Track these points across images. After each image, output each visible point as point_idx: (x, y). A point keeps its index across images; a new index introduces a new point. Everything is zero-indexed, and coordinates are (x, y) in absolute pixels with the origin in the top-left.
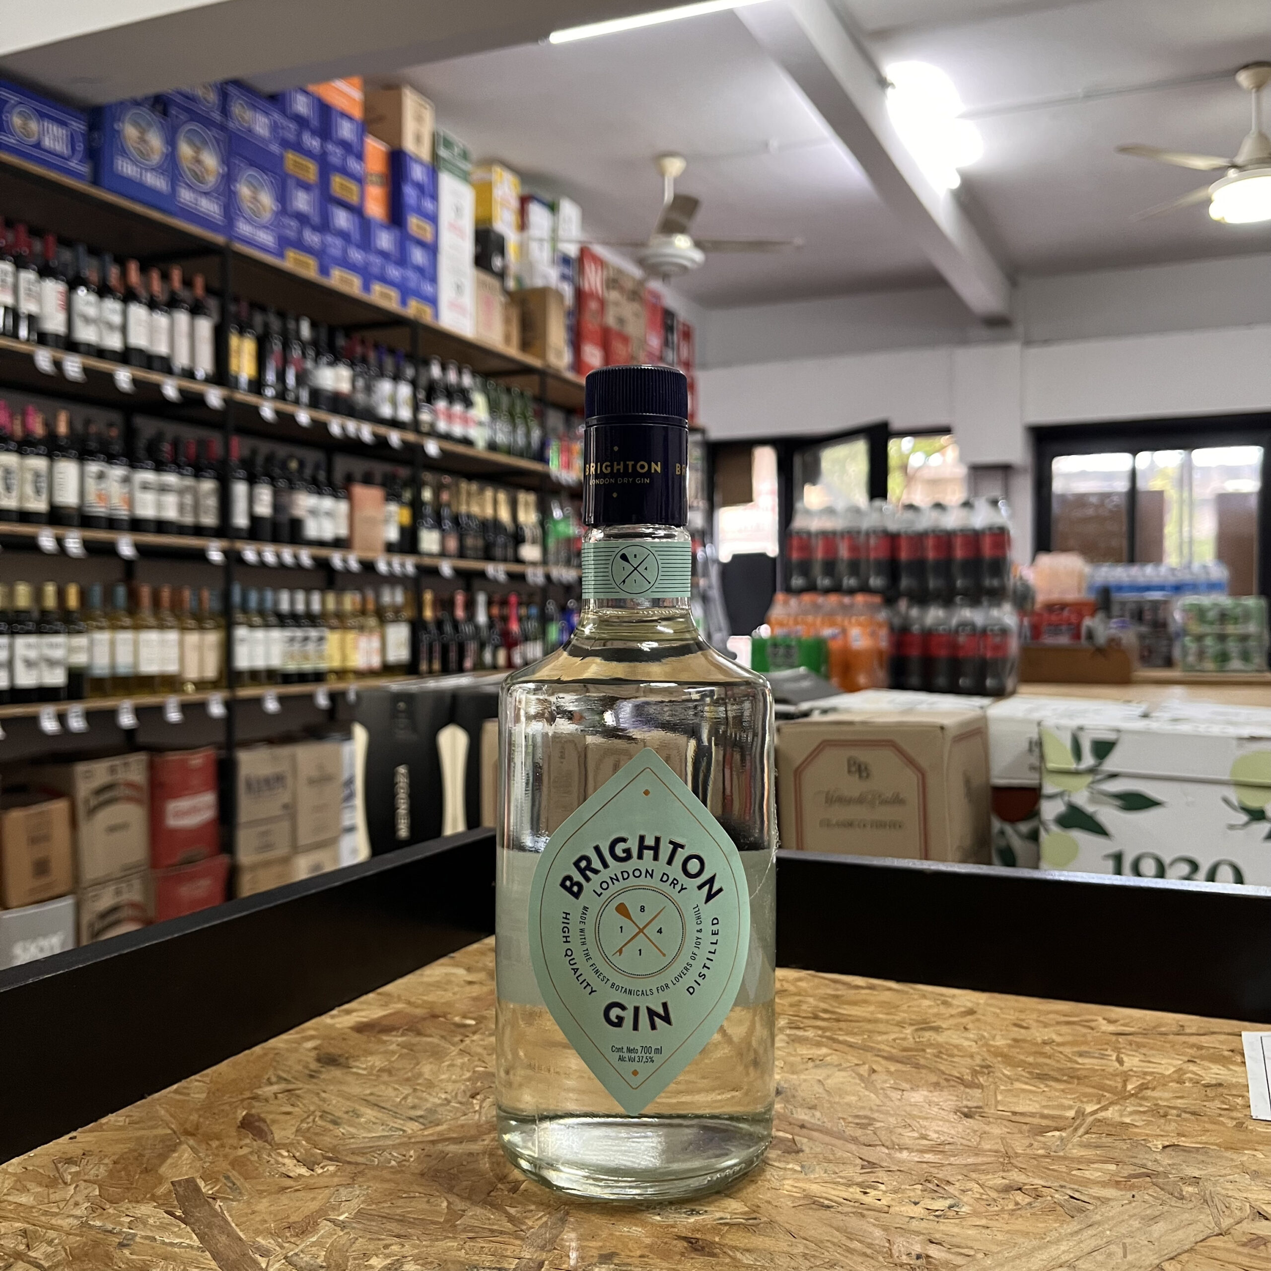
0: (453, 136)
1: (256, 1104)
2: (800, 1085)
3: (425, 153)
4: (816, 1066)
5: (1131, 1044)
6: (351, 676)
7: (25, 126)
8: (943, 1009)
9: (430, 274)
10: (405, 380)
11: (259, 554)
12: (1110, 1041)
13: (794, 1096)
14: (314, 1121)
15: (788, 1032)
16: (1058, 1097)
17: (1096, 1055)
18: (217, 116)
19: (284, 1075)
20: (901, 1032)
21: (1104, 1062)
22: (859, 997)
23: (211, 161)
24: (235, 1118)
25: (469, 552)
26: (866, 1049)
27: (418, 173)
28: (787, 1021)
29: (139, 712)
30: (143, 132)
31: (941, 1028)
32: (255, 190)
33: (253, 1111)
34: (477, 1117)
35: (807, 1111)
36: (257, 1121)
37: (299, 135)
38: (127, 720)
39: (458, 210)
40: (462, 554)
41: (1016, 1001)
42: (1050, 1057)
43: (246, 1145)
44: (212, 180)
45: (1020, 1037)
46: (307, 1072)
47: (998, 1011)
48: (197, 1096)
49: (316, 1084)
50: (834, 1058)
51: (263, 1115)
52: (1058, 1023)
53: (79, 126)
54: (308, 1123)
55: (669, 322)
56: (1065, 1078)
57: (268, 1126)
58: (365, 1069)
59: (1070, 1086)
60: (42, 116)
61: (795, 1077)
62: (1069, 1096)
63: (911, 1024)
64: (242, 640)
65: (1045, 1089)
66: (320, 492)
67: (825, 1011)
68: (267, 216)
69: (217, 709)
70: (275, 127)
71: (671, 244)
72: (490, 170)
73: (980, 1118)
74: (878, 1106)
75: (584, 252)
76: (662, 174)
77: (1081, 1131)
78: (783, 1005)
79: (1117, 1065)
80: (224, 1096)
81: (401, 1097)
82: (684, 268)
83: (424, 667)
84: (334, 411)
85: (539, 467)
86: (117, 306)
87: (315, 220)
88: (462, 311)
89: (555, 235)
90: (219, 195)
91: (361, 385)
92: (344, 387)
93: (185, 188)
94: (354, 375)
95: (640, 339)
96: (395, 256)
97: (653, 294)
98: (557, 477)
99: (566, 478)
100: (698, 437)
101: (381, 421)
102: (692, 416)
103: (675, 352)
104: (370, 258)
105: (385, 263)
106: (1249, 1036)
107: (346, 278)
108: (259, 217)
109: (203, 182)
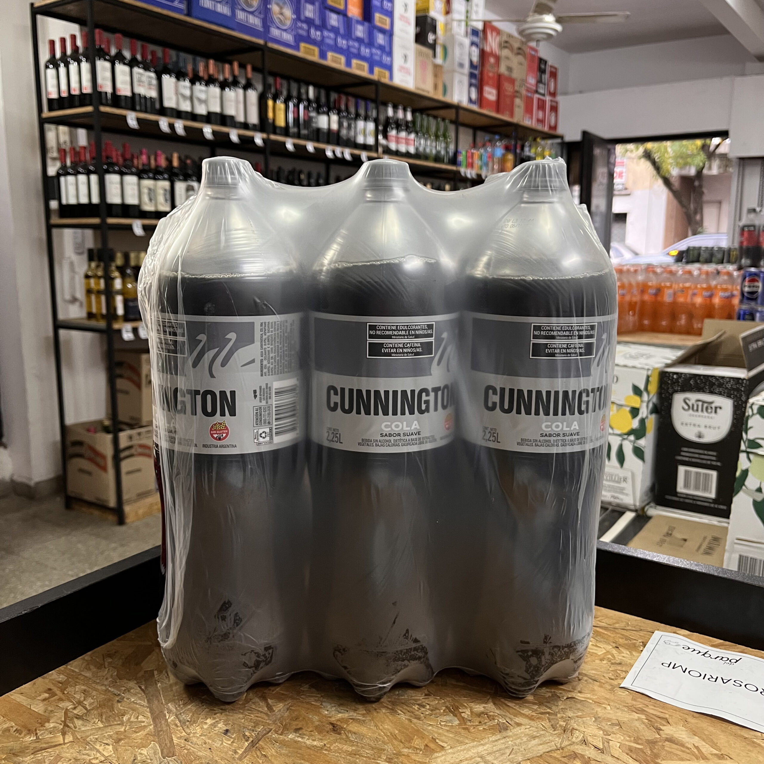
9: (388, 50)
10: (372, 119)
32: (281, 8)
39: (406, 6)
44: (255, 4)
55: (543, 66)
68: (288, 23)
71: (541, 21)
75: (487, 24)
82: (550, 36)
84: (328, 142)
85: (454, 168)
86: (203, 88)
87: (317, 22)
88: (407, 72)
89: (469, 15)
90: (260, 13)
91: (345, 124)
92: (335, 126)
93: (240, 10)
94: (340, 118)
95: (522, 80)
96: (366, 41)
97: (532, 49)
98: (465, 173)
99: (471, 173)
100: (559, 141)
101: (356, 146)
102: (555, 128)
103: (546, 86)
104: (351, 43)
105: (360, 45)
106: (657, 634)
107: (336, 57)
108: (284, 24)
109: (251, 6)
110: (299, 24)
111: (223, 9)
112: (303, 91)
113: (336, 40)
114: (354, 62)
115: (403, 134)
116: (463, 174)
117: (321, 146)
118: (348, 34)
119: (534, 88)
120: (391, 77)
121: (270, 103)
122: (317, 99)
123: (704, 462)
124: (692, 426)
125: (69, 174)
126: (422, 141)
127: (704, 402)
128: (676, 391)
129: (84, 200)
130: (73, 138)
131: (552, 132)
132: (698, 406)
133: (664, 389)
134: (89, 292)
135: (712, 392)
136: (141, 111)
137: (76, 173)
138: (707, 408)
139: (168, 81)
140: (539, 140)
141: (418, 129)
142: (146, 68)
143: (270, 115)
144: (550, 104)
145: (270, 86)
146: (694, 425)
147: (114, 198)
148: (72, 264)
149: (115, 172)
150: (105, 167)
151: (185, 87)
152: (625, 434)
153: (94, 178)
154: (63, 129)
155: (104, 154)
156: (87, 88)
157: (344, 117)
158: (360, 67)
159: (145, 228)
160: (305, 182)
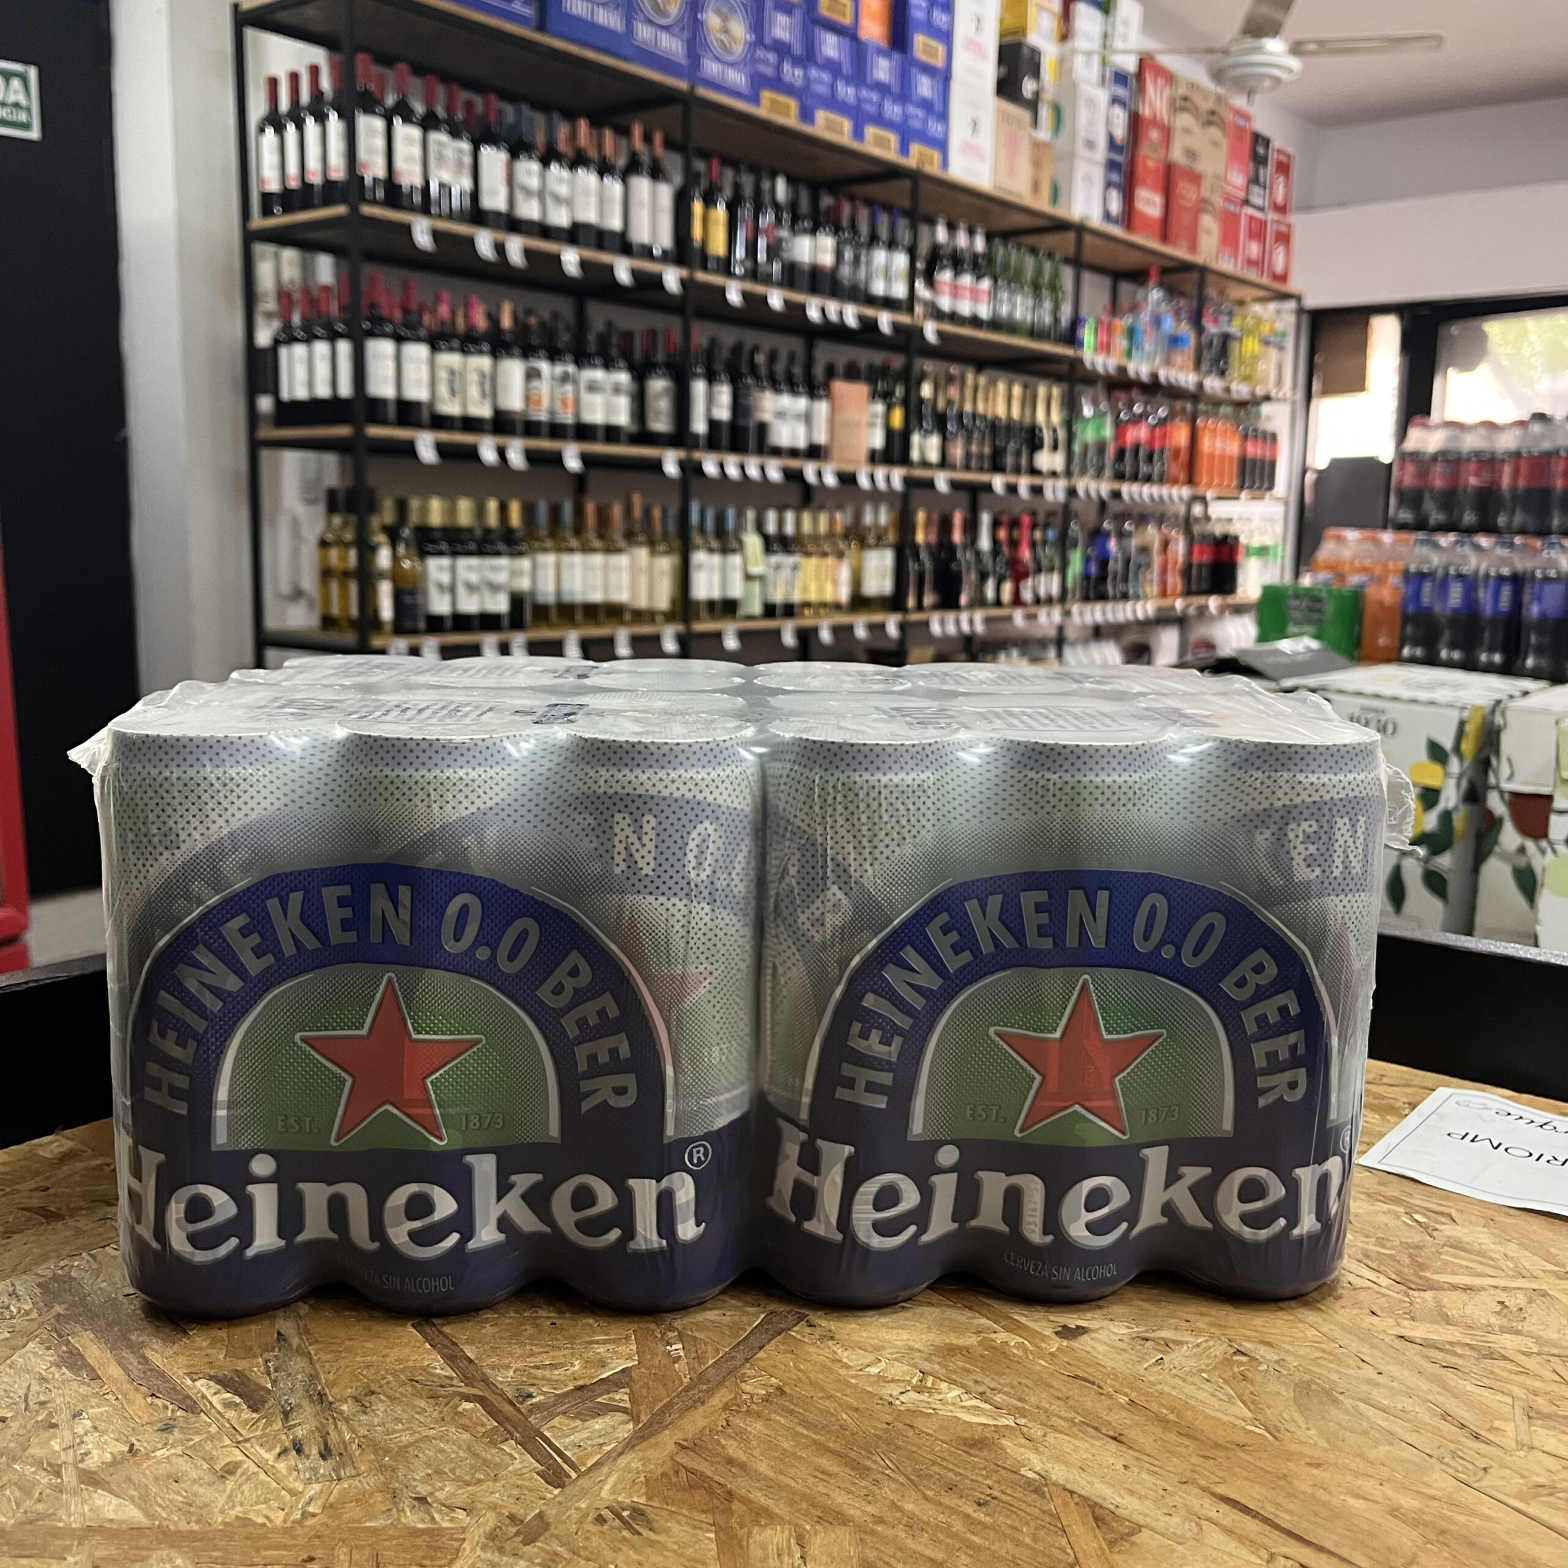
6: (824, 610)
9: (940, 110)
10: (902, 247)
11: (722, 466)
25: (974, 463)
32: (725, 19)
38: (572, 653)
39: (979, 21)
40: (965, 465)
44: (674, 10)
55: (1261, 151)
64: (701, 566)
66: (793, 391)
68: (739, 49)
69: (668, 646)
71: (1259, 50)
75: (1145, 64)
82: (1277, 81)
83: (911, 602)
84: (814, 289)
85: (1068, 351)
86: (565, 173)
87: (798, 50)
88: (978, 154)
89: (1108, 43)
90: (683, 29)
91: (848, 255)
92: (827, 259)
93: (642, 22)
94: (838, 244)
95: (1217, 177)
96: (896, 89)
97: (1239, 113)
98: (1093, 364)
99: (1105, 366)
100: (1291, 305)
101: (871, 300)
102: (1283, 278)
103: (1267, 191)
104: (864, 93)
105: (883, 99)
106: (1442, 1092)
107: (832, 121)
108: (729, 52)
109: (662, 13)
110: (760, 53)
111: (609, 19)
112: (766, 185)
113: (833, 87)
114: (871, 131)
115: (967, 279)
116: (1088, 365)
117: (798, 297)
118: (859, 74)
119: (1241, 195)
120: (945, 163)
121: (698, 207)
122: (793, 206)
125: (297, 340)
126: (1005, 295)
129: (323, 391)
130: (307, 270)
131: (1279, 287)
134: (326, 574)
136: (440, 216)
137: (309, 338)
139: (493, 158)
140: (1249, 300)
141: (998, 269)
142: (455, 134)
143: (697, 232)
144: (1276, 227)
145: (698, 175)
147: (382, 386)
148: (295, 524)
149: (384, 335)
150: (366, 325)
151: (529, 172)
153: (344, 347)
154: (290, 255)
155: (364, 303)
156: (338, 170)
157: (847, 240)
158: (881, 142)
159: (442, 449)
160: (763, 371)
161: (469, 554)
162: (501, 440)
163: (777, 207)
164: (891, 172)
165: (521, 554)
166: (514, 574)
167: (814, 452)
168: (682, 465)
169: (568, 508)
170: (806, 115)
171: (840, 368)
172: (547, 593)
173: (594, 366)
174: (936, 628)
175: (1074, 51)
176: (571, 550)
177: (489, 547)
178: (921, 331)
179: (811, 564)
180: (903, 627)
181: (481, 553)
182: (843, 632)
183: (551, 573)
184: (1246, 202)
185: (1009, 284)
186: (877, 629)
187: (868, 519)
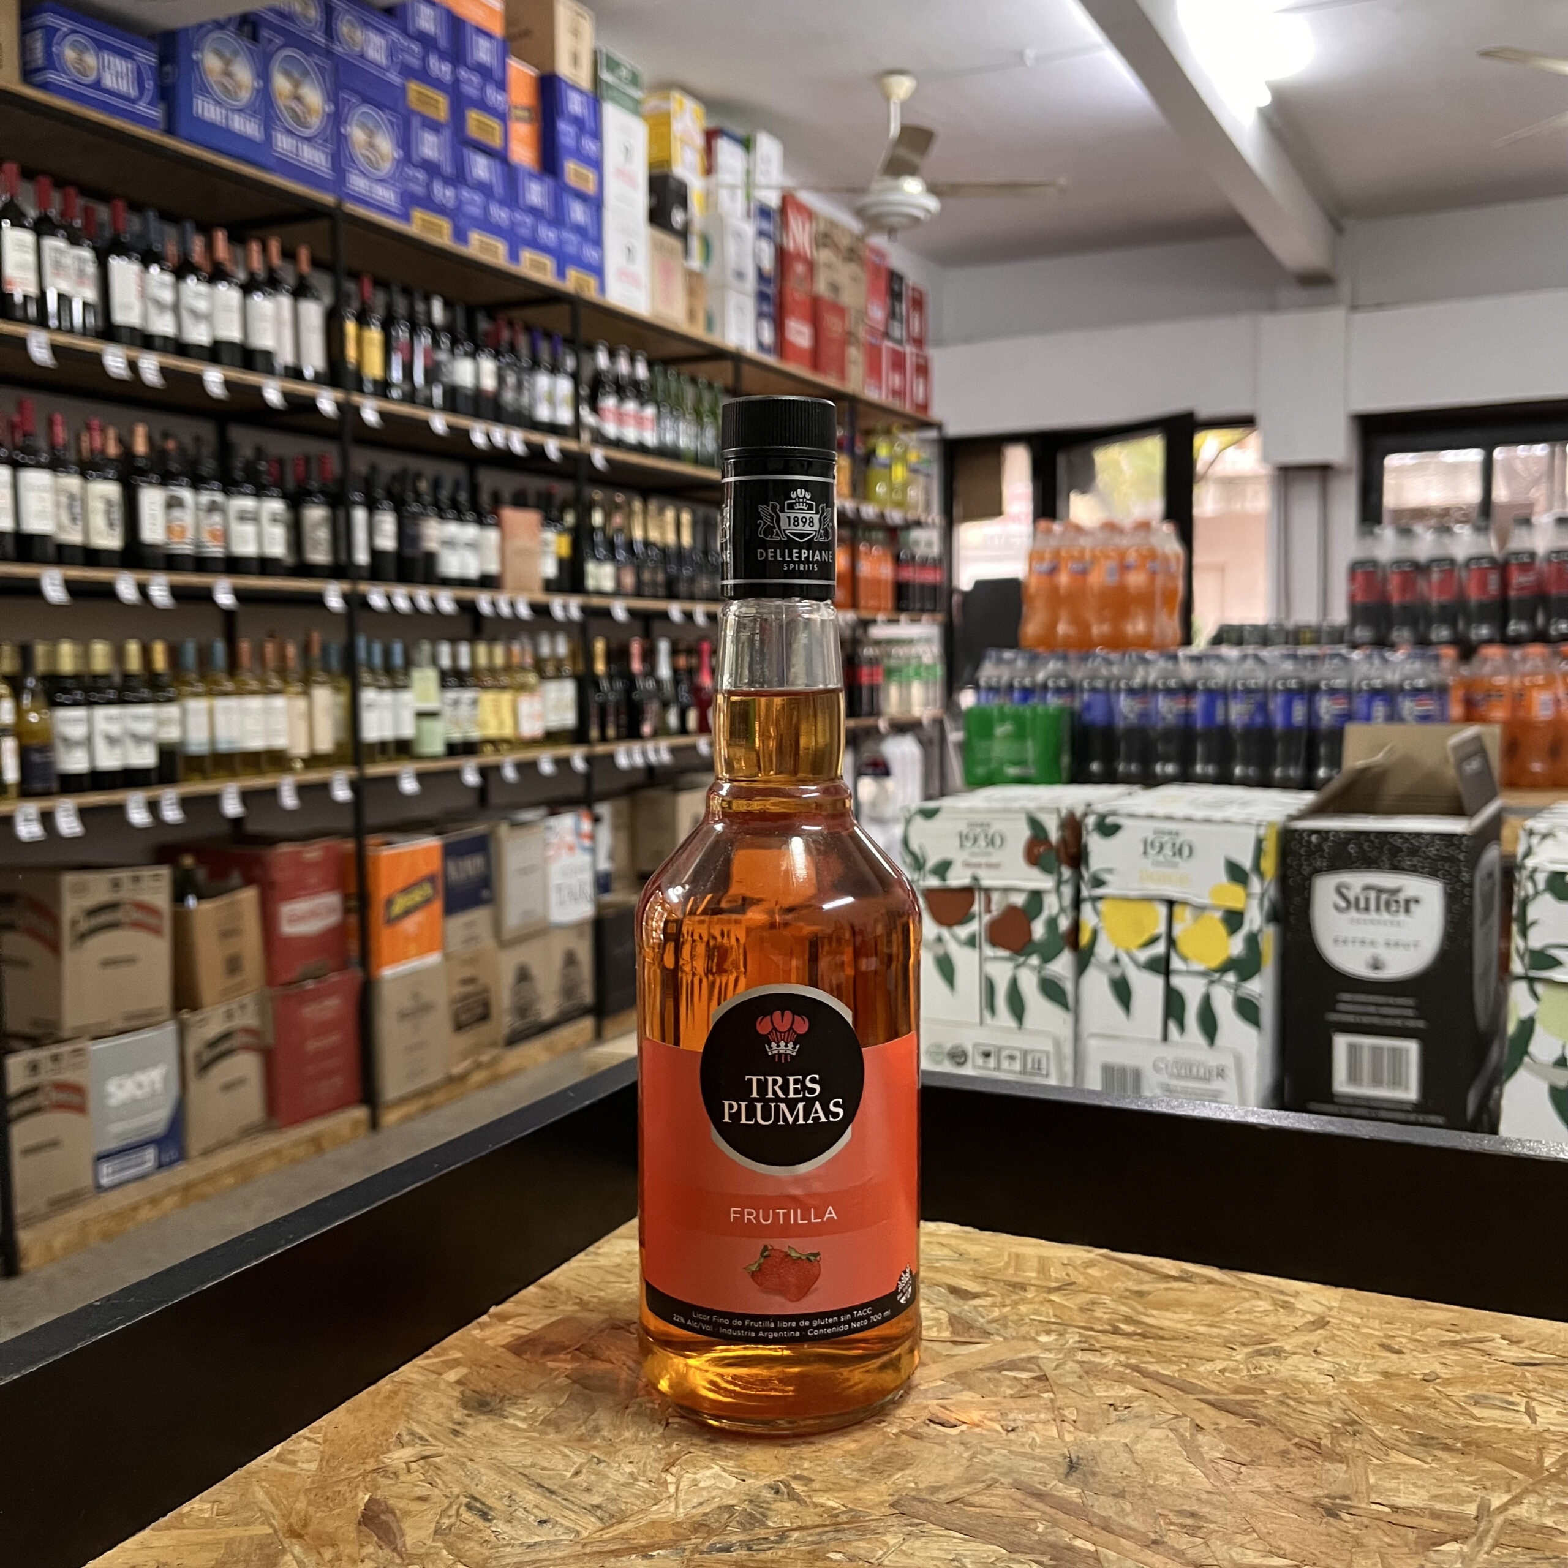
0: (619, 55)
1: (383, 1481)
2: (1100, 1453)
3: (583, 78)
4: (1119, 1420)
5: (1543, 1384)
6: (505, 746)
7: (80, 60)
8: (1282, 1317)
9: (594, 236)
10: (566, 372)
11: (389, 598)
12: (1514, 1375)
13: (1094, 1474)
14: (458, 1514)
15: (1080, 1356)
16: (1452, 1480)
17: (1498, 1403)
18: (320, 38)
19: (419, 1430)
20: (1229, 1358)
21: (1511, 1414)
22: (1172, 1295)
23: (314, 97)
24: (357, 1507)
25: (647, 590)
26: (1184, 1388)
27: (575, 104)
28: (1077, 1338)
29: (246, 796)
30: (228, 62)
31: (1284, 1351)
32: (371, 134)
33: (379, 1495)
34: (672, 1508)
35: (1111, 1501)
36: (383, 1512)
37: (424, 59)
38: (232, 807)
39: (627, 151)
40: (638, 593)
41: (1382, 1304)
42: (1434, 1406)
43: (369, 1556)
44: (315, 122)
45: (1390, 1370)
46: (450, 1425)
47: (1358, 1321)
48: (305, 1466)
49: (460, 1445)
50: (1142, 1406)
51: (391, 1502)
52: (1442, 1344)
53: (148, 59)
54: (450, 1517)
55: (896, 287)
56: (1459, 1445)
57: (398, 1522)
58: (524, 1419)
59: (1466, 1460)
60: (101, 46)
61: (1093, 1438)
62: (1467, 1479)
63: (1244, 1345)
64: (369, 706)
65: (1433, 1465)
66: (460, 518)
67: (1128, 1320)
68: (386, 167)
69: (342, 793)
70: (392, 51)
71: (898, 189)
72: (668, 98)
73: (1347, 1517)
74: (1208, 1492)
75: (787, 200)
76: (887, 98)
77: (1489, 1542)
78: (1070, 1309)
79: (1527, 1420)
80: (341, 1466)
81: (573, 1470)
82: (916, 220)
83: (594, 733)
84: (477, 414)
86: (203, 288)
87: (448, 169)
88: (634, 281)
89: (751, 179)
90: (325, 141)
91: (511, 379)
92: (489, 383)
93: (282, 133)
94: (499, 367)
95: (859, 311)
96: (549, 214)
97: (877, 251)
100: (932, 434)
101: (536, 426)
102: (924, 407)
103: (904, 326)
104: (519, 216)
105: (537, 223)
107: (488, 244)
108: (377, 168)
109: (305, 125)
110: (410, 171)
111: (247, 127)
112: (420, 307)
113: (486, 209)
114: (527, 255)
115: (631, 406)
117: (462, 422)
118: (512, 198)
119: (882, 328)
120: (602, 288)
121: (351, 327)
122: (450, 328)
123: (1388, 1022)
124: (1357, 945)
126: (668, 423)
127: (1380, 891)
128: (1318, 871)
131: (920, 416)
132: (1367, 900)
133: (1291, 867)
135: (1396, 868)
136: (59, 330)
138: (1388, 905)
139: (123, 269)
140: (895, 430)
141: (659, 398)
142: (74, 241)
143: (351, 352)
144: (914, 359)
145: (348, 296)
146: (1363, 942)
151: (163, 284)
152: (1216, 971)
157: (508, 364)
158: (537, 266)
159: (72, 587)
160: (427, 499)
161: (109, 703)
162: (142, 576)
163: (435, 331)
164: (551, 297)
165: (170, 700)
166: (161, 723)
167: (487, 582)
168: (346, 597)
169: (220, 648)
170: (460, 235)
171: (506, 495)
172: (200, 745)
173: (246, 494)
174: (622, 761)
175: (718, 185)
176: (226, 694)
177: (129, 695)
178: (588, 458)
179: (488, 698)
180: (589, 760)
181: (121, 701)
182: (527, 768)
183: (204, 720)
184: (886, 335)
185: (671, 412)
186: (562, 763)
187: (545, 650)
